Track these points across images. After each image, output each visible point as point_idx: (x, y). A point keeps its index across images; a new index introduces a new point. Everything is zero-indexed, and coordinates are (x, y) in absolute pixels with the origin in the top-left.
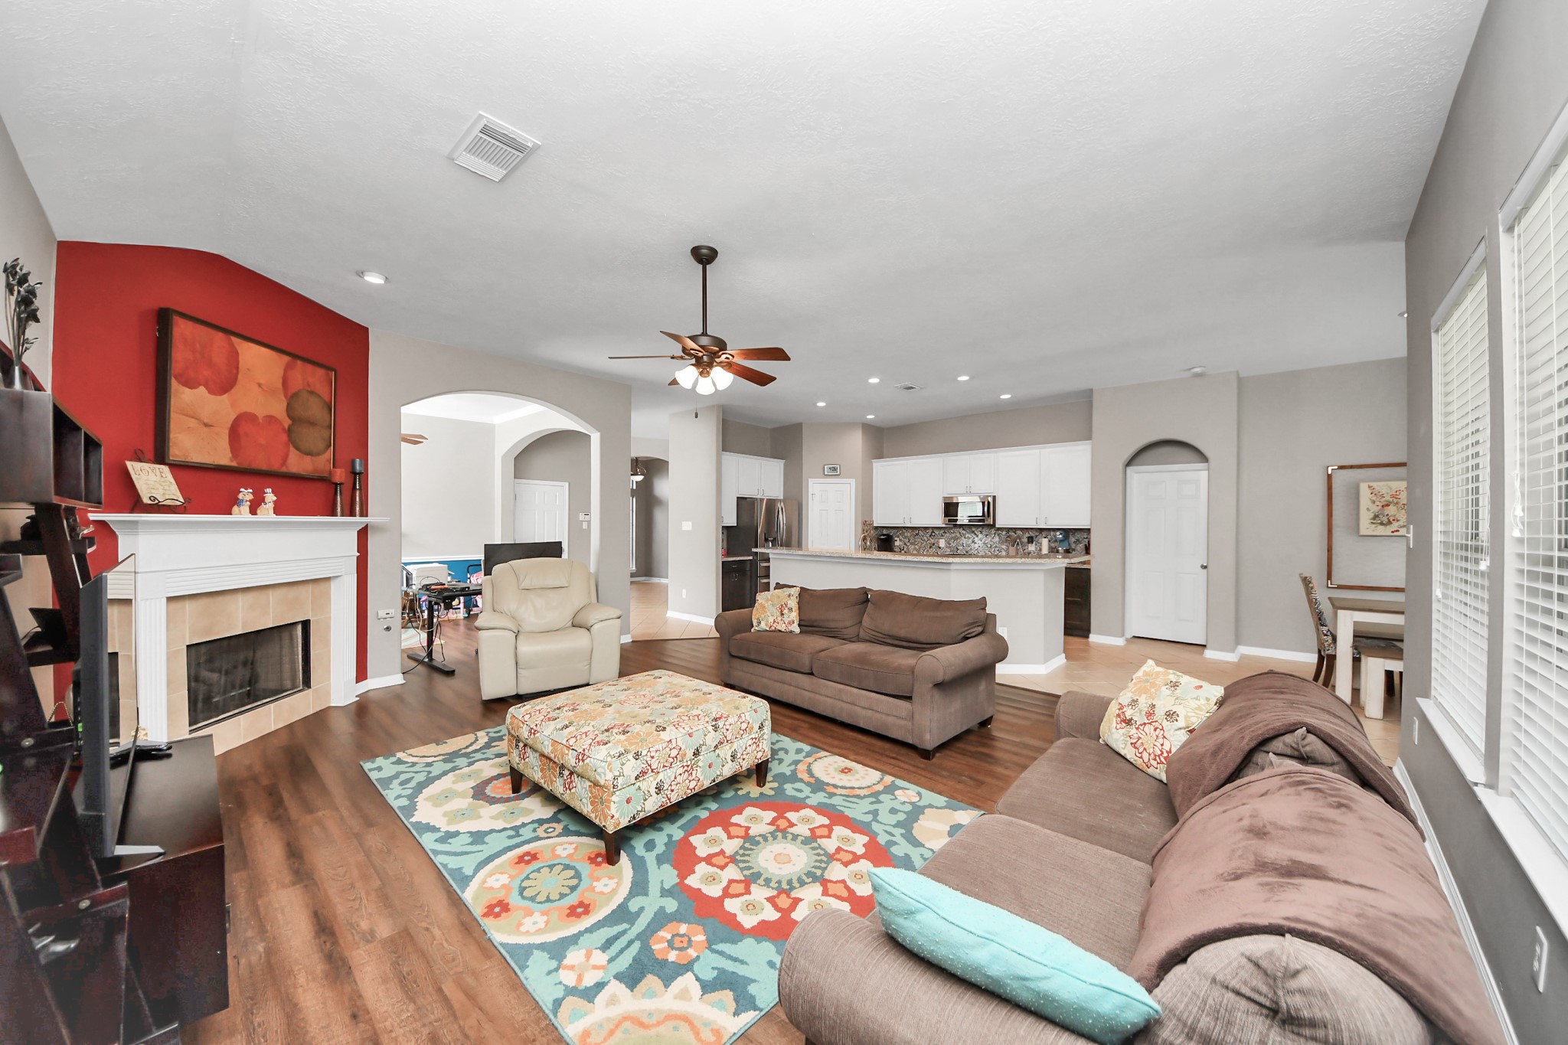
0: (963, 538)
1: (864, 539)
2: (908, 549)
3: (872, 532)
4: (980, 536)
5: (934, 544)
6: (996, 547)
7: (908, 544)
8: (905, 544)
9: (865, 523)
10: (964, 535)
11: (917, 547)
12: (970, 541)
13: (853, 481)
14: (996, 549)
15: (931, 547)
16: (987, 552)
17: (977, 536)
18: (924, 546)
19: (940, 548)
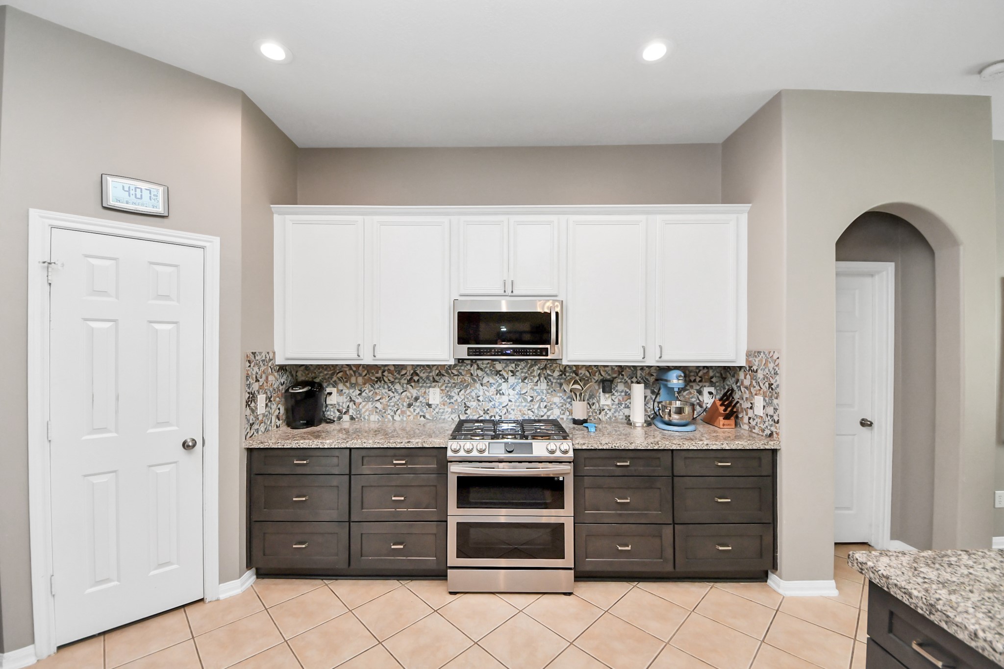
0: (478, 385)
1: (252, 398)
2: (358, 411)
3: (271, 378)
4: (512, 380)
5: (416, 399)
6: (542, 400)
7: (359, 400)
8: (351, 400)
9: (251, 359)
10: (480, 379)
11: (378, 405)
12: (493, 390)
13: (213, 244)
14: (543, 405)
15: (410, 405)
16: (525, 410)
17: (506, 380)
18: (396, 404)
19: (429, 406)
